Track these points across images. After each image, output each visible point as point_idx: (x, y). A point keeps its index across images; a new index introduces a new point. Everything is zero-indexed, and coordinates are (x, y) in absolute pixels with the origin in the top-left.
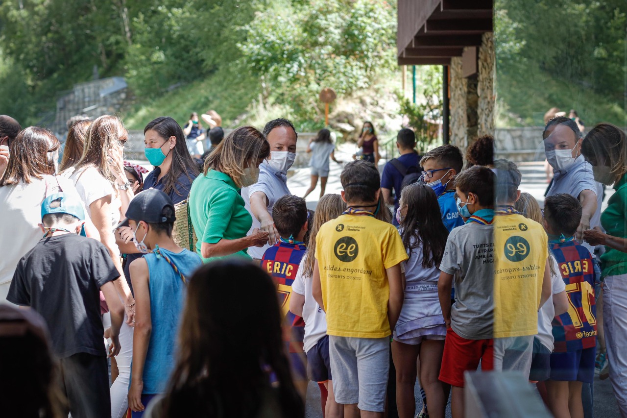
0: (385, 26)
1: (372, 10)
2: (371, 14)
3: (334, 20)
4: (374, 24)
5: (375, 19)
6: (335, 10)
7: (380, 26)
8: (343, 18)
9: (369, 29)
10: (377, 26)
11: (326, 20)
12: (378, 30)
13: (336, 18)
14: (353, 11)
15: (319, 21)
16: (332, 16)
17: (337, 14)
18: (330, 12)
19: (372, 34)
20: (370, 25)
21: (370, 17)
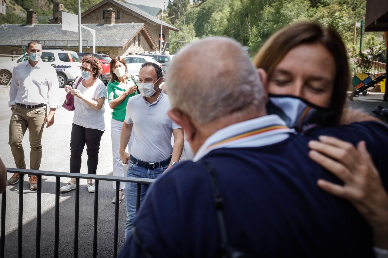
0: (347, 23)
1: (342, 17)
2: (341, 18)
3: (326, 20)
4: (342, 22)
5: (343, 20)
6: (326, 16)
7: (345, 23)
8: (329, 20)
9: (340, 24)
10: (343, 23)
11: (323, 20)
12: (344, 24)
13: (327, 20)
14: (334, 17)
15: (320, 20)
16: (326, 19)
17: (327, 18)
18: (325, 17)
19: (341, 26)
20: (341, 22)
21: (341, 19)
